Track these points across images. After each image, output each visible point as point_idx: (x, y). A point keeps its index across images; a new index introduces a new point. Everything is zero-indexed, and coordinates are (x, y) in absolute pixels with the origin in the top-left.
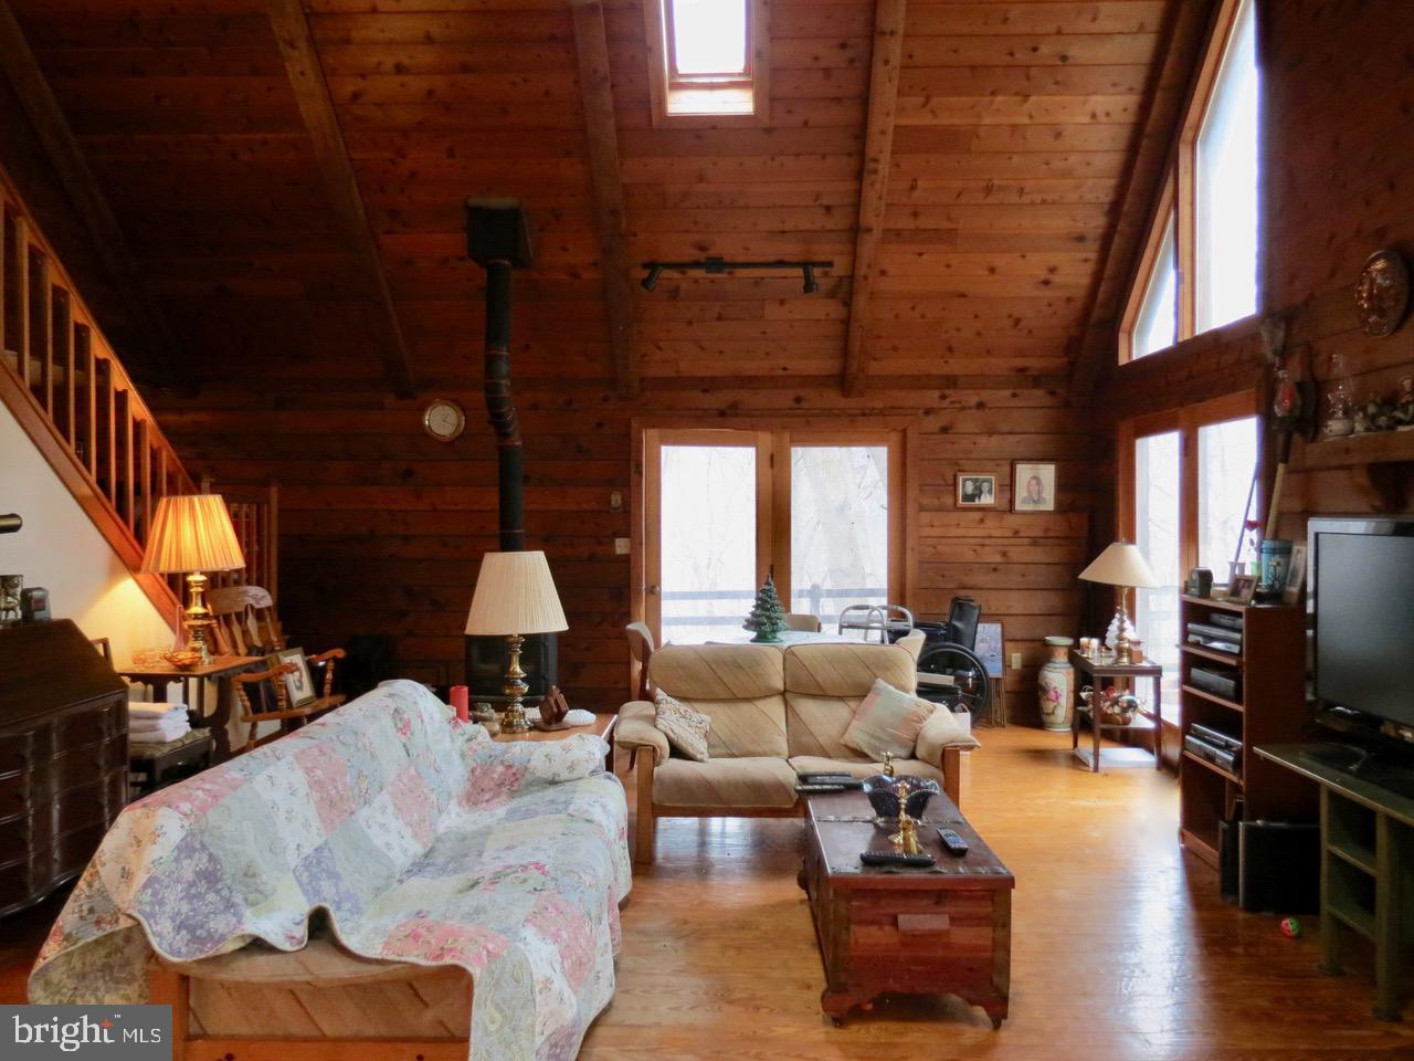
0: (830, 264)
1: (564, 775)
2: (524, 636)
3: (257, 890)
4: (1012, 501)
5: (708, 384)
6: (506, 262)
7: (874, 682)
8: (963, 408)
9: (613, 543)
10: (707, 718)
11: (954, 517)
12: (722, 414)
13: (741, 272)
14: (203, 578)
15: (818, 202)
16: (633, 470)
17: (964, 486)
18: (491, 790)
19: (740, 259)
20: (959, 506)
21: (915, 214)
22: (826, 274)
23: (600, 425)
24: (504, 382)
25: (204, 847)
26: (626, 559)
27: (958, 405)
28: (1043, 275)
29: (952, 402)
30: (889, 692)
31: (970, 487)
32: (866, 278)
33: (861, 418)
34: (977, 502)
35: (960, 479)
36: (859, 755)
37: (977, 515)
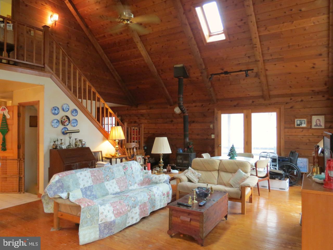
0: (253, 70)
1: (158, 182)
2: (163, 154)
3: (69, 190)
4: (311, 126)
5: (232, 100)
6: (182, 77)
7: (238, 169)
8: (297, 102)
9: (211, 136)
10: (200, 174)
11: (294, 130)
12: (235, 106)
13: (232, 74)
14: (118, 141)
15: (246, 56)
16: (215, 120)
17: (297, 122)
18: (145, 183)
19: (232, 71)
20: (295, 127)
21: (271, 55)
22: (253, 72)
23: (208, 110)
24: (181, 102)
25: (62, 182)
26: (214, 139)
27: (295, 101)
28: (312, 65)
29: (293, 100)
30: (240, 172)
31: (299, 122)
32: (261, 72)
33: (269, 106)
34: (301, 126)
35: (296, 120)
36: (231, 186)
37: (301, 130)
